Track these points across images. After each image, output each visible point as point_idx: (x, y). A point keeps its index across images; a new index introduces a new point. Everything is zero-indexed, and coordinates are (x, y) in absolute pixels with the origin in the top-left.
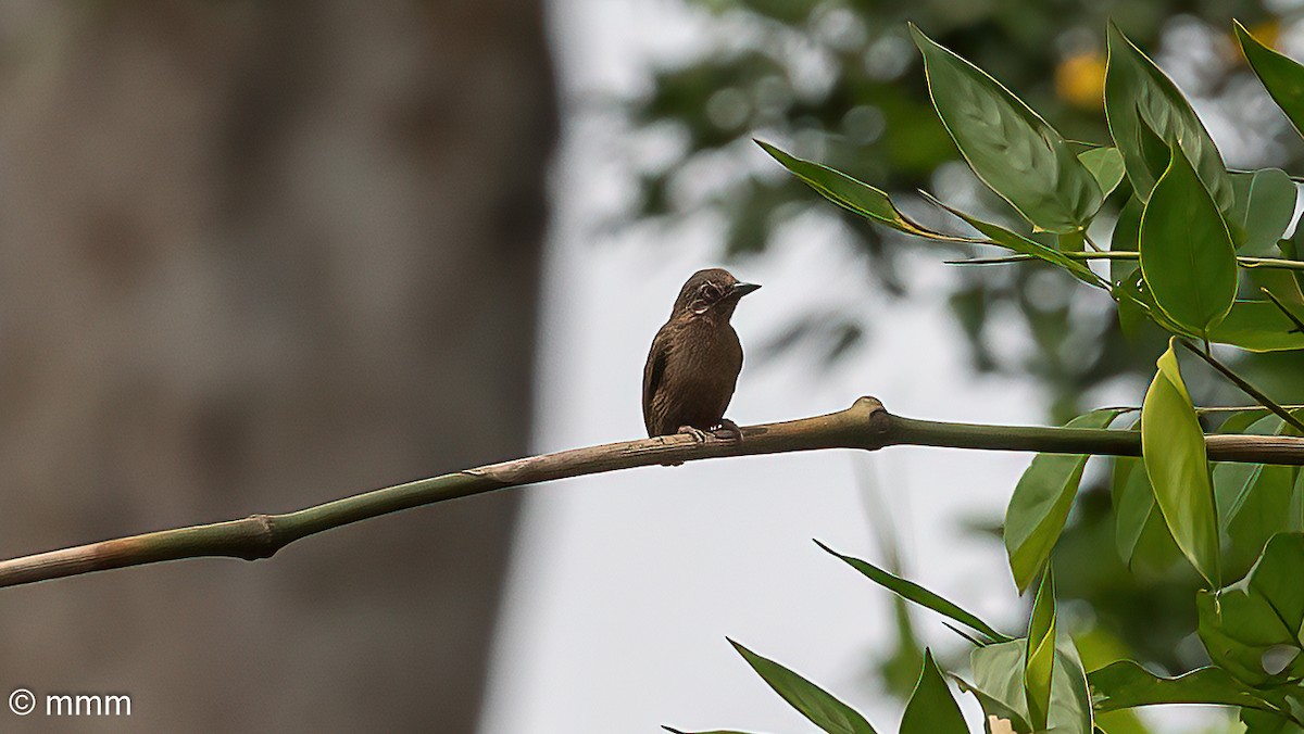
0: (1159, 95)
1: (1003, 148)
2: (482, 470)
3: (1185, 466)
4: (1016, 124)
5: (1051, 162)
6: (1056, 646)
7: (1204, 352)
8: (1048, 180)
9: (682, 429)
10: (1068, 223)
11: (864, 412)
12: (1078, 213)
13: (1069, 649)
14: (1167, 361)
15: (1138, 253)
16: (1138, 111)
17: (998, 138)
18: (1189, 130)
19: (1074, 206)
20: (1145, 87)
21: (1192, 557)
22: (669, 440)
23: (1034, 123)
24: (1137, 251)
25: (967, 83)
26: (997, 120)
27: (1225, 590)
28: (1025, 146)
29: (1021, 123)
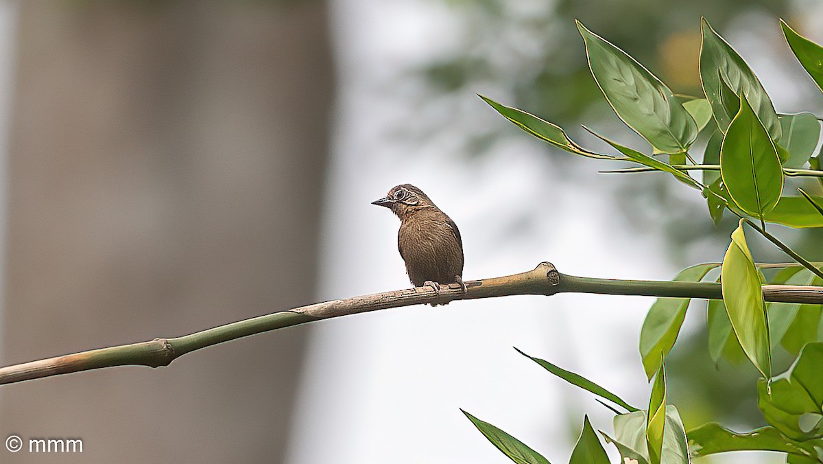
0: (734, 66)
1: (636, 99)
2: (302, 310)
3: (750, 301)
4: (643, 84)
5: (666, 109)
6: (666, 414)
7: (761, 228)
8: (664, 121)
9: (426, 283)
10: (677, 147)
11: (543, 272)
12: (682, 141)
13: (675, 415)
14: (738, 235)
15: (720, 166)
16: (720, 75)
17: (633, 93)
18: (753, 89)
19: (681, 137)
20: (725, 61)
21: (753, 359)
22: (420, 290)
23: (655, 84)
24: (719, 164)
25: (613, 59)
26: (632, 82)
27: (774, 379)
28: (650, 99)
29: (647, 84)
